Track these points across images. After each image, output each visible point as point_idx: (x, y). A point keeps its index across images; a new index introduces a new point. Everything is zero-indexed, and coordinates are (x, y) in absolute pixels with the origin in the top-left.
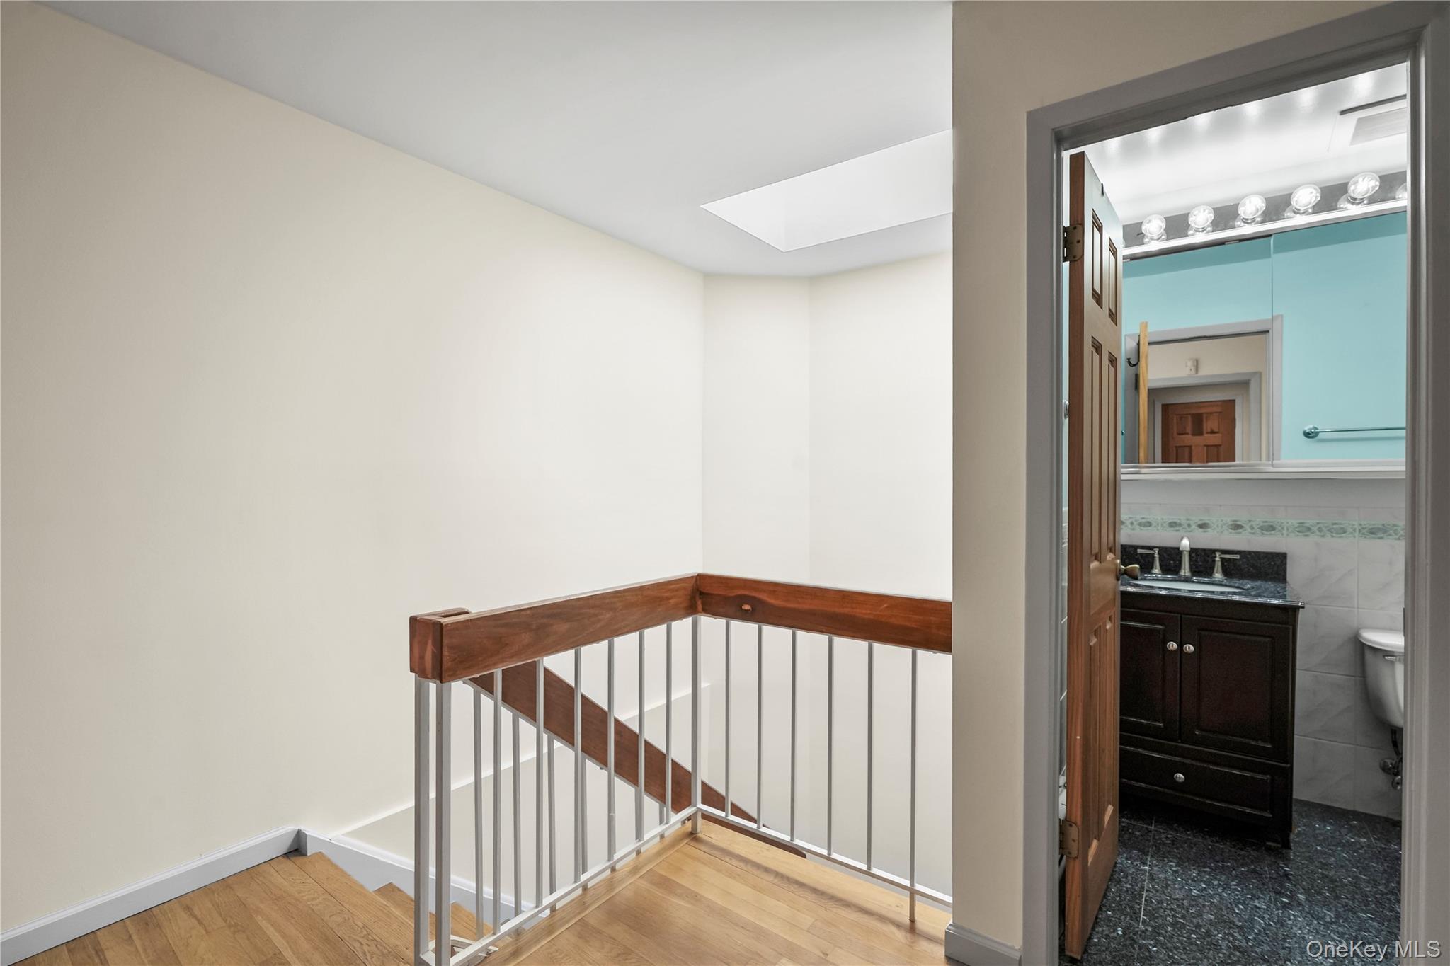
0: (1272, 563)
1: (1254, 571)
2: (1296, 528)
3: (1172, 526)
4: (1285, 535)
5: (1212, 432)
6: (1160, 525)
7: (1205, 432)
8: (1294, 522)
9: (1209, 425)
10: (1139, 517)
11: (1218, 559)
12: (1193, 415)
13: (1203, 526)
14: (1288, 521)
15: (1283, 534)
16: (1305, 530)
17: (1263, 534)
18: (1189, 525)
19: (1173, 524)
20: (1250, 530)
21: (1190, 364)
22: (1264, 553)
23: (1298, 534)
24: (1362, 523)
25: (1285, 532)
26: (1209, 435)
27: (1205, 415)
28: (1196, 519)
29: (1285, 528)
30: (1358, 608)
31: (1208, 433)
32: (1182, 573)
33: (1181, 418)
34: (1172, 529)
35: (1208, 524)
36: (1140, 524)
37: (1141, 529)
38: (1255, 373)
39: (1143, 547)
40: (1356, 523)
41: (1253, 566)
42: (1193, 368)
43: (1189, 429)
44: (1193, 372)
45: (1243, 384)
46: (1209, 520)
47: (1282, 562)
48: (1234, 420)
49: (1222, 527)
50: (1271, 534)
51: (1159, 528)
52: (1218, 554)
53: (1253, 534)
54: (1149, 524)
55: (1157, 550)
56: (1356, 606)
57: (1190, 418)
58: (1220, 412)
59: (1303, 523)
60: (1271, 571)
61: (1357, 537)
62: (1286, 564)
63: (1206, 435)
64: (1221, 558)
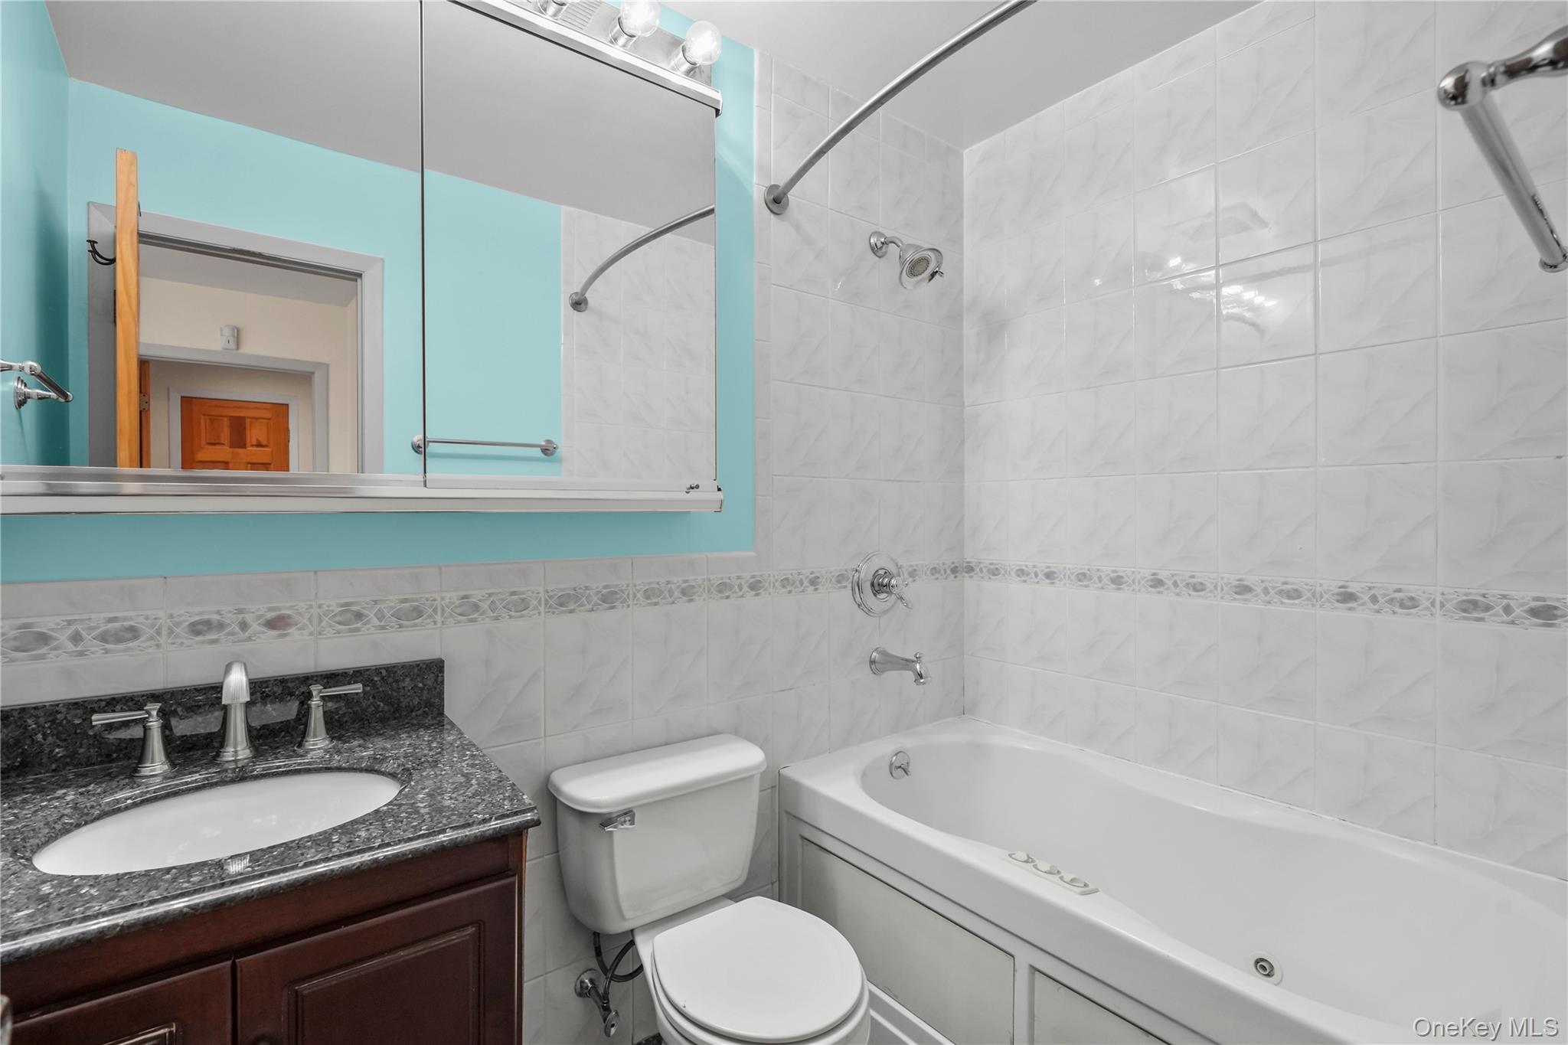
0: (420, 685)
1: (386, 708)
2: (456, 607)
3: (198, 633)
4: (439, 624)
5: (259, 445)
6: (164, 632)
7: (248, 444)
8: (453, 596)
9: (254, 434)
10: (99, 618)
11: (315, 702)
12: (232, 418)
13: (278, 623)
14: (444, 594)
15: (435, 623)
16: (469, 609)
17: (401, 626)
18: (244, 626)
19: (199, 628)
20: (376, 622)
21: (227, 332)
22: (403, 666)
23: (460, 618)
24: (550, 588)
25: (438, 618)
26: (255, 448)
27: (248, 421)
28: (259, 608)
29: (439, 611)
30: (545, 736)
31: (252, 446)
32: (228, 754)
33: (212, 421)
34: (200, 638)
35: (289, 617)
36: (104, 638)
37: (107, 651)
38: (320, 364)
39: (111, 703)
40: (541, 590)
41: (386, 699)
42: (231, 339)
43: (225, 436)
44: (232, 345)
45: (301, 377)
46: (291, 607)
47: (436, 680)
48: (288, 430)
49: (321, 621)
50: (415, 625)
51: (162, 640)
52: (316, 689)
53: (383, 628)
54: (133, 633)
55: (154, 708)
56: (543, 735)
57: (226, 422)
58: (269, 419)
59: (465, 597)
60: (416, 701)
61: (543, 615)
62: (442, 682)
63: (251, 448)
64: (323, 698)
